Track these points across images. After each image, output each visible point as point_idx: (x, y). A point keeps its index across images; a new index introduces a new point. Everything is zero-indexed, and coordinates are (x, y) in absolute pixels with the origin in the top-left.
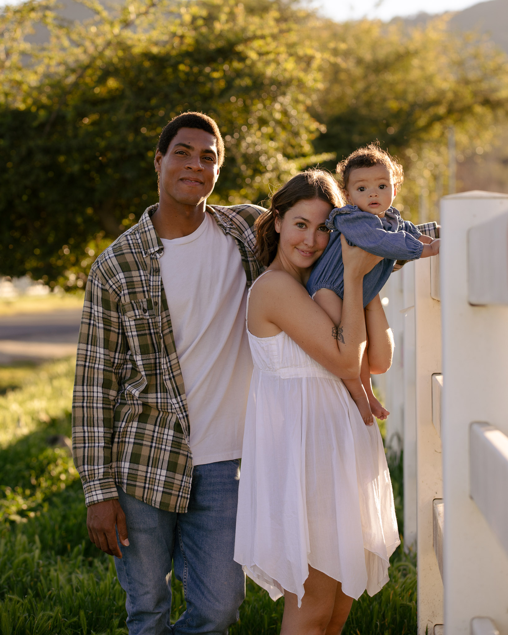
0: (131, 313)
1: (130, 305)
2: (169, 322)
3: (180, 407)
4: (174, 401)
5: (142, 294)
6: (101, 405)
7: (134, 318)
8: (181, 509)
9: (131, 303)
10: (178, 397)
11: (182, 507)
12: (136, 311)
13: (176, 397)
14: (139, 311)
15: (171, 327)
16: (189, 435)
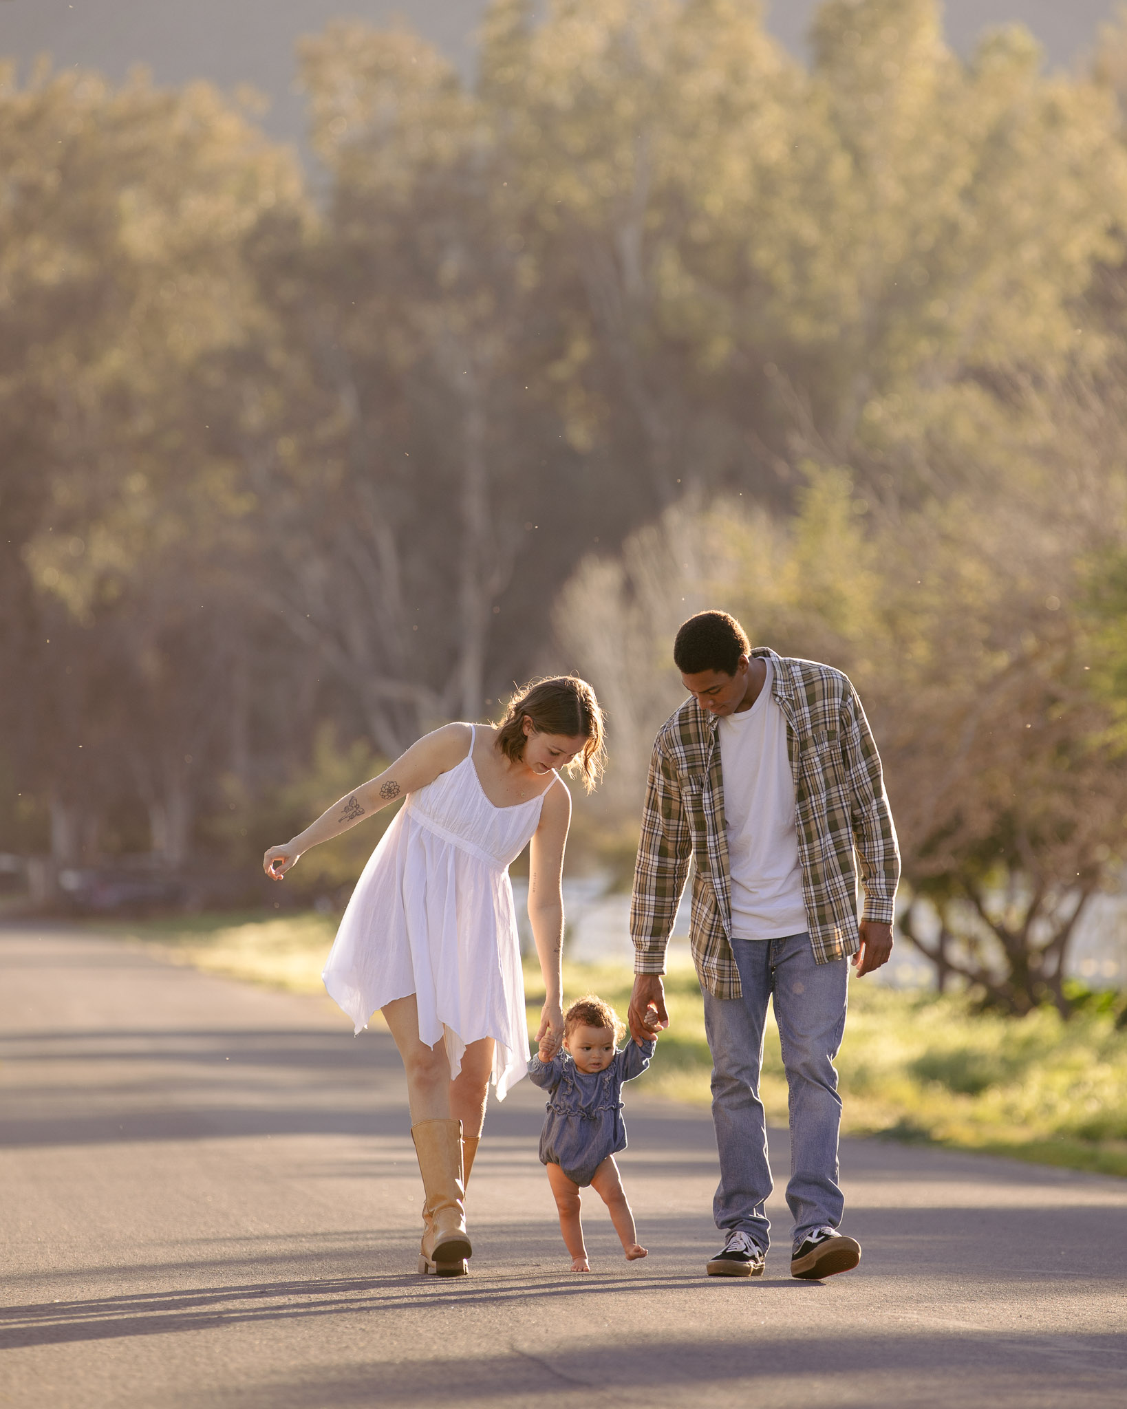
0: (688, 788)
1: (688, 780)
2: (722, 799)
3: (722, 888)
4: (717, 881)
5: (701, 768)
6: (655, 874)
7: (691, 793)
8: (735, 994)
9: (689, 777)
10: (723, 877)
11: (737, 993)
12: (694, 787)
13: (720, 877)
14: (697, 787)
15: (723, 804)
16: (730, 918)
